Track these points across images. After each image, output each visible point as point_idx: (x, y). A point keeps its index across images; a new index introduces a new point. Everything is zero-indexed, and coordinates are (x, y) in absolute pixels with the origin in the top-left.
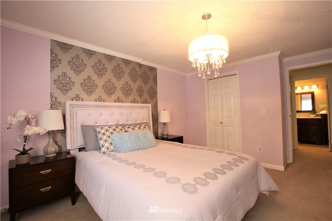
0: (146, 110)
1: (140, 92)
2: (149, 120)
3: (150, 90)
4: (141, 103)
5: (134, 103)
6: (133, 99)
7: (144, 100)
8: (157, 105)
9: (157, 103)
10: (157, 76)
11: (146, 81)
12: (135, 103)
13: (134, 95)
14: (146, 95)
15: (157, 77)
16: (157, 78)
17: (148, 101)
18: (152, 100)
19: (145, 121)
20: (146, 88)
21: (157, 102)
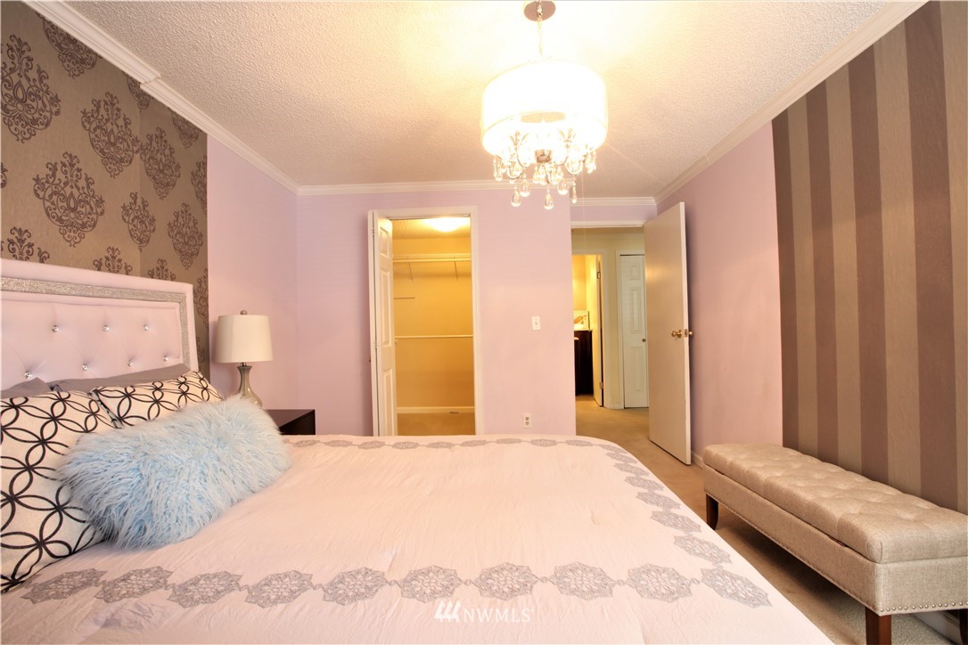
0: (174, 308)
1: (139, 221)
2: (186, 356)
3: (180, 220)
4: (141, 276)
5: (110, 271)
6: (103, 254)
7: (154, 265)
8: (206, 289)
9: (206, 282)
10: (205, 169)
11: (162, 177)
12: (118, 272)
13: (111, 231)
14: (162, 244)
15: (206, 172)
16: (205, 176)
17: (170, 267)
18: (187, 267)
19: (170, 362)
20: (163, 212)
21: (206, 277)
